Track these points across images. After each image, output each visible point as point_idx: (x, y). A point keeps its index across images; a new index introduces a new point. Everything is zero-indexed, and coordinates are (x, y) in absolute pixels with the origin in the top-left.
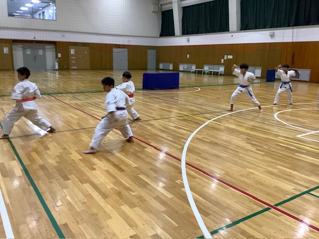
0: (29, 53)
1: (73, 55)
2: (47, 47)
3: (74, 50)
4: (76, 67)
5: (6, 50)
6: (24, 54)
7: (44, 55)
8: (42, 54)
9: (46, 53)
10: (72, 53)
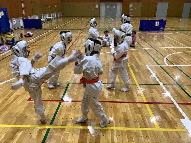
0: (108, 7)
1: (131, 8)
2: (117, 4)
3: (132, 5)
4: (132, 15)
5: (97, 6)
6: (106, 8)
7: (116, 8)
8: (114, 8)
9: (117, 7)
10: (131, 7)
